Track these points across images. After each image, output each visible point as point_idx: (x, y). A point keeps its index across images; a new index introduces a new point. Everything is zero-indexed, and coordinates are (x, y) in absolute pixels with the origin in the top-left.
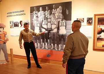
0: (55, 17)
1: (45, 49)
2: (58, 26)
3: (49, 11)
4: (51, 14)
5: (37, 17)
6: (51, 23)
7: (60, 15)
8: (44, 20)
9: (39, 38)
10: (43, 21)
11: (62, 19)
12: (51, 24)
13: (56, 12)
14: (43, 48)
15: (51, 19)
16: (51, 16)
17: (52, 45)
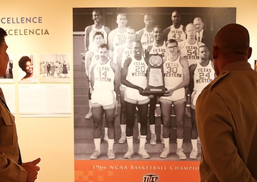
0: (179, 51)
1: (136, 158)
2: (187, 82)
3: (156, 29)
4: (162, 39)
5: (105, 46)
6: (163, 71)
7: (196, 45)
8: (134, 60)
9: (113, 122)
10: (128, 62)
11: (202, 59)
12: (164, 75)
13: (183, 35)
14: (128, 154)
15: (162, 56)
16: (164, 47)
17: (166, 141)
